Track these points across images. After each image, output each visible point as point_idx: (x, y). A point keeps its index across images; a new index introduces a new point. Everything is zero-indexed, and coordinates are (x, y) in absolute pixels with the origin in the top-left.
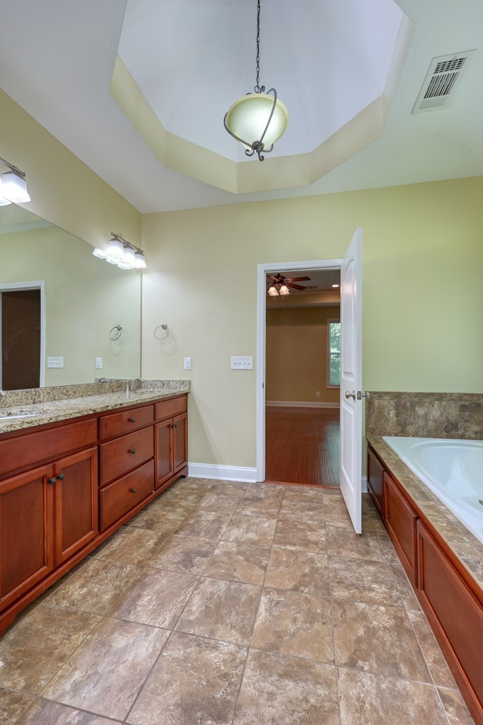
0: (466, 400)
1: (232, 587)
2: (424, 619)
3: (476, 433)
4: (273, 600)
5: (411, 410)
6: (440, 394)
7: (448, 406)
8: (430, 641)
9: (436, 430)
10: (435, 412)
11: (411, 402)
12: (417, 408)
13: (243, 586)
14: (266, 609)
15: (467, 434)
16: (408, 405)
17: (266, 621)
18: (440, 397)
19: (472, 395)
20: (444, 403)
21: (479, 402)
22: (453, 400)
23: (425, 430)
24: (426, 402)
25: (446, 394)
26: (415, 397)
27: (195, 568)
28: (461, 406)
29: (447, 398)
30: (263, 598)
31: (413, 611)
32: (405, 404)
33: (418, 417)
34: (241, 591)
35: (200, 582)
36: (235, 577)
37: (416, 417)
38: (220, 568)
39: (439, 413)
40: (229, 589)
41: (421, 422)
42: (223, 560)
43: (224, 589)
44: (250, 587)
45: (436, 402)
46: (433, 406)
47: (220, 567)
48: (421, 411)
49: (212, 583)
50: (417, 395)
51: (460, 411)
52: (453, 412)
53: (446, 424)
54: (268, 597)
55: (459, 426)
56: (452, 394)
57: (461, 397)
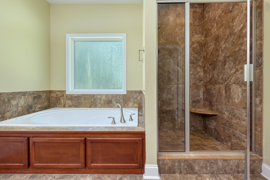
0: (36, 94)
2: (92, 175)
3: (39, 108)
5: (8, 103)
6: (24, 92)
7: (28, 98)
8: (101, 176)
9: (23, 111)
10: (22, 102)
11: (8, 98)
12: (12, 101)
15: (36, 109)
16: (6, 100)
18: (24, 94)
19: (38, 92)
20: (26, 97)
21: (40, 94)
22: (30, 94)
23: (16, 113)
24: (17, 97)
25: (27, 92)
26: (11, 95)
28: (34, 97)
29: (28, 94)
31: (87, 178)
32: (4, 100)
33: (13, 106)
37: (11, 106)
39: (24, 102)
41: (14, 109)
45: (23, 97)
46: (21, 99)
48: (14, 103)
50: (12, 93)
51: (33, 99)
52: (30, 100)
53: (27, 107)
55: (33, 107)
56: (30, 91)
57: (34, 93)
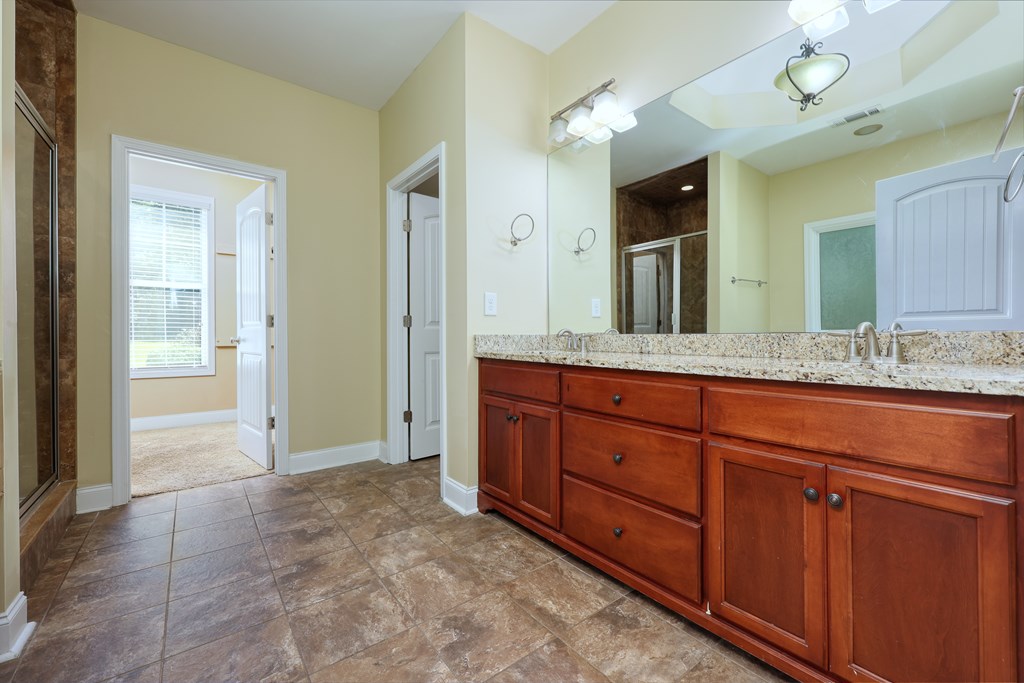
1: (357, 644)
4: (279, 670)
13: (341, 655)
14: (286, 652)
17: (278, 642)
27: (439, 626)
30: (298, 661)
34: (338, 648)
35: (407, 619)
36: (367, 655)
38: (404, 650)
40: (360, 637)
42: (413, 663)
43: (365, 634)
44: (331, 660)
47: (406, 651)
49: (390, 629)
54: (291, 668)
